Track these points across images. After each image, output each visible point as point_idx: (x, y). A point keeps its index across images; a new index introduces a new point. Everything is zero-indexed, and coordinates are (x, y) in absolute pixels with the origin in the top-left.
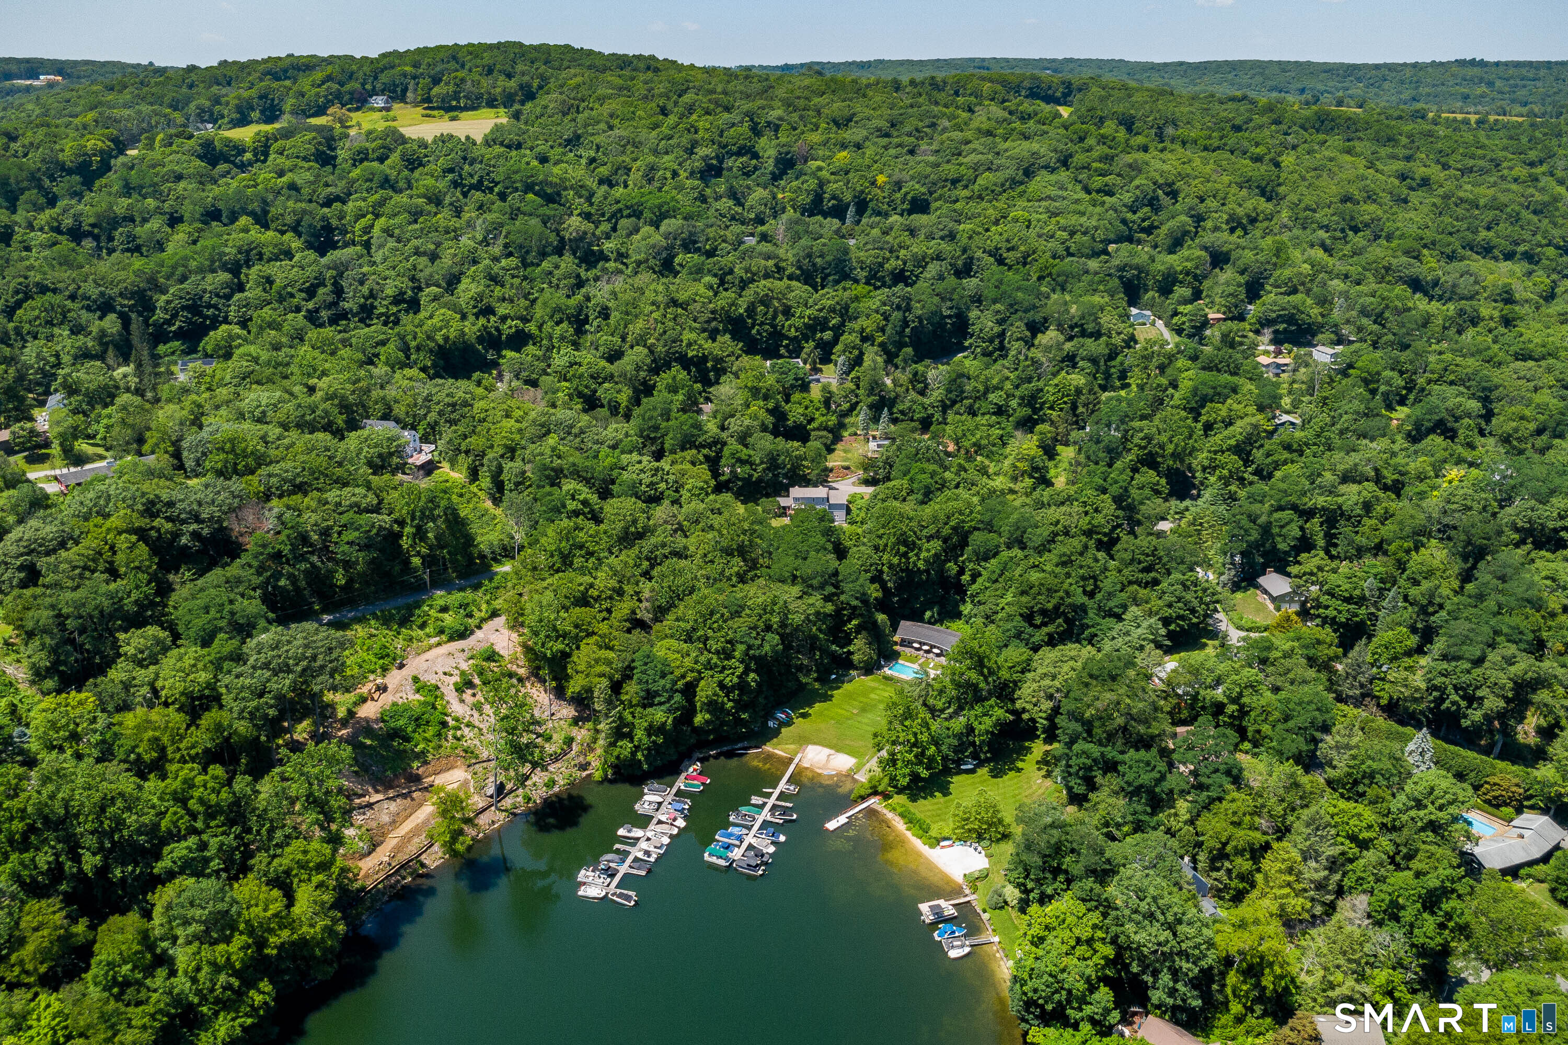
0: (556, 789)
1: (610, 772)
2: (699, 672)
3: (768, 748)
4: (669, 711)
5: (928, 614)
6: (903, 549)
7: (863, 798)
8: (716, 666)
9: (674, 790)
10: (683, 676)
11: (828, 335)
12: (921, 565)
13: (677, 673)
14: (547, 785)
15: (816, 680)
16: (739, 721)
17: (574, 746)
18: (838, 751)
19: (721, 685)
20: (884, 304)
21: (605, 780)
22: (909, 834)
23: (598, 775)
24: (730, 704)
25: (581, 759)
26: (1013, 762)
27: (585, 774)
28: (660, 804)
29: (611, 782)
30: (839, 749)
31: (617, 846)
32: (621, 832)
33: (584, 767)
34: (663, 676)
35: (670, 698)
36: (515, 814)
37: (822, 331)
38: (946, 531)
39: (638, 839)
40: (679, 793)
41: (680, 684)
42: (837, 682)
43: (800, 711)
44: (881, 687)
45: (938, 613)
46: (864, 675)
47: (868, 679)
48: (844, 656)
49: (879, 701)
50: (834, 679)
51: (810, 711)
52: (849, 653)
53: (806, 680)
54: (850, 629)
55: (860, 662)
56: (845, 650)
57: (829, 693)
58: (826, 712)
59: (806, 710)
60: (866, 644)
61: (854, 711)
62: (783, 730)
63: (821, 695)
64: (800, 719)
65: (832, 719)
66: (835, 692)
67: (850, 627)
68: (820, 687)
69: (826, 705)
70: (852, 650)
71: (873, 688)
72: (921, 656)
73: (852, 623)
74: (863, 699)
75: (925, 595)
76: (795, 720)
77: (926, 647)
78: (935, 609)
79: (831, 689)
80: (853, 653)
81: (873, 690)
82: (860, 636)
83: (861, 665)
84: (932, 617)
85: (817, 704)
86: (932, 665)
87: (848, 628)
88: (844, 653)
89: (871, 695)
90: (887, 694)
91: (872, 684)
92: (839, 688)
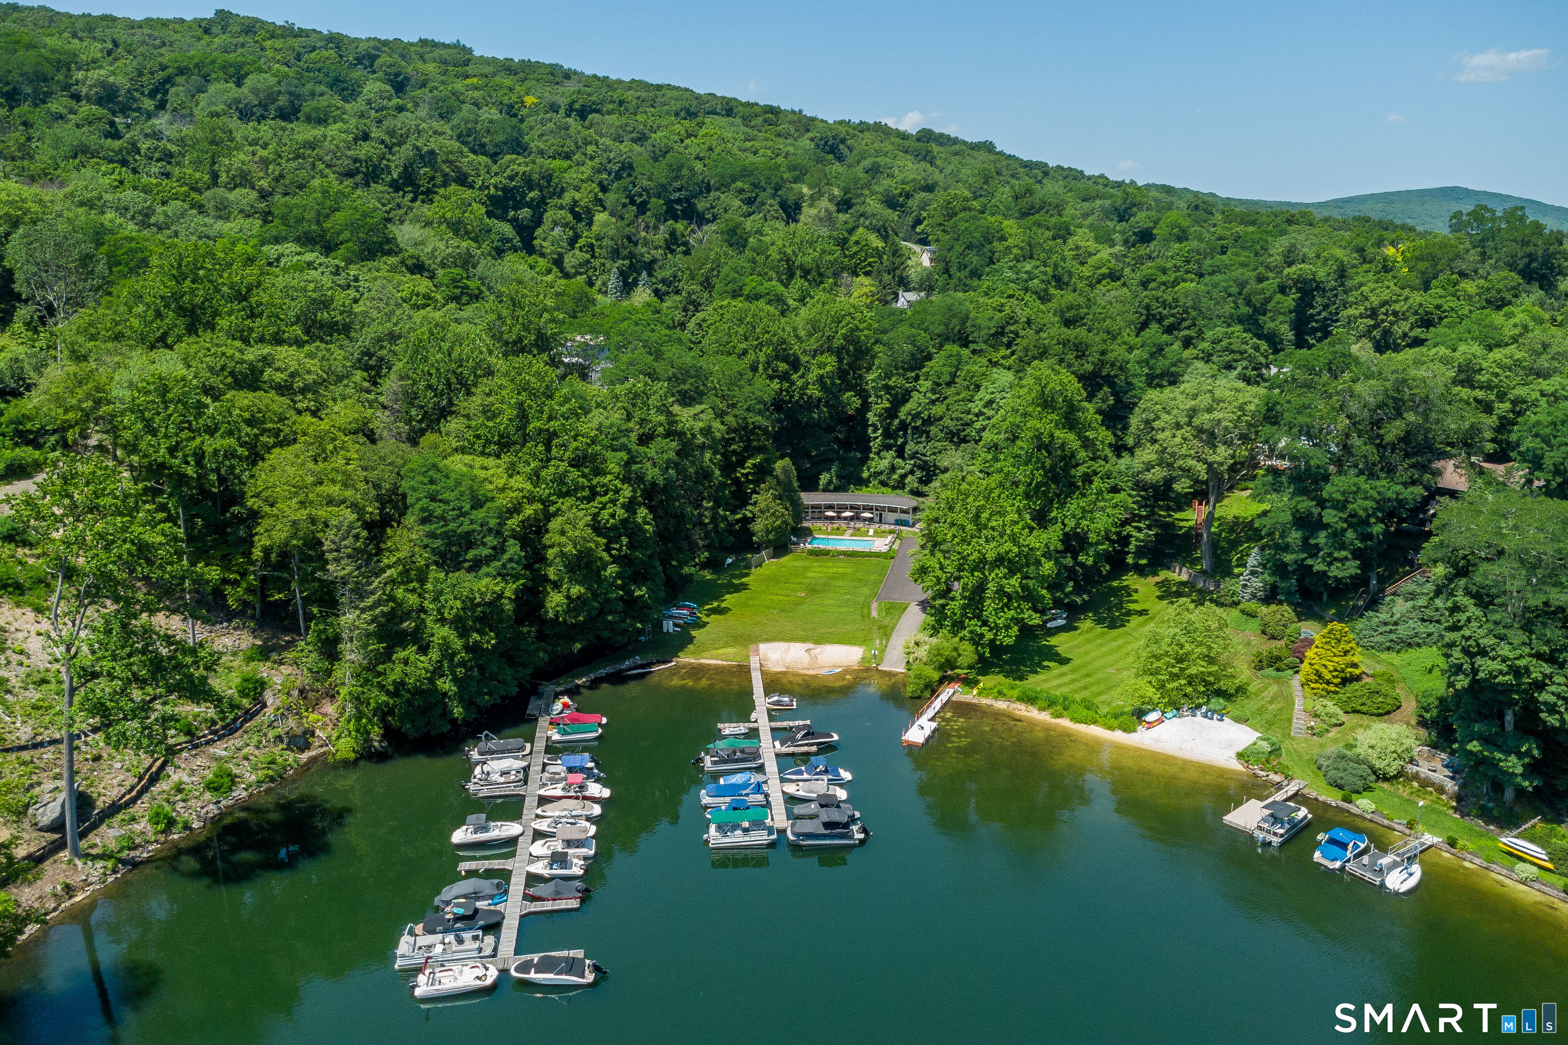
0: (240, 793)
1: (376, 732)
2: (545, 503)
3: (686, 658)
4: (502, 575)
5: (824, 478)
6: (783, 366)
7: (932, 689)
8: (578, 488)
9: (540, 745)
10: (516, 509)
11: (525, 213)
12: (814, 391)
13: (503, 501)
14: (213, 787)
15: (704, 566)
16: (631, 603)
17: (268, 696)
18: (818, 642)
19: (597, 527)
20: (599, 172)
21: (367, 755)
22: (1066, 723)
23: (345, 747)
24: (612, 570)
25: (292, 722)
26: (1119, 606)
27: (304, 757)
28: (526, 770)
29: (380, 757)
30: (820, 640)
31: (464, 866)
32: (459, 836)
33: (300, 742)
34: (477, 504)
35: (499, 550)
36: (134, 864)
37: (515, 208)
38: (838, 342)
39: (512, 841)
40: (553, 750)
41: (513, 523)
42: (738, 568)
43: (707, 607)
44: (815, 564)
45: (838, 476)
46: (774, 557)
47: (784, 560)
48: (737, 527)
49: (830, 578)
50: (729, 565)
51: (723, 605)
52: (746, 521)
53: (686, 570)
54: (746, 475)
55: (768, 532)
56: (738, 516)
57: (736, 582)
58: (751, 602)
59: (715, 604)
60: (775, 497)
61: (798, 594)
62: (693, 633)
63: (723, 585)
64: (713, 616)
65: (769, 608)
66: (744, 580)
67: (745, 471)
68: (714, 577)
69: (744, 594)
70: (750, 515)
71: (805, 568)
72: (844, 526)
73: (750, 463)
74: (800, 580)
75: (817, 447)
76: (705, 619)
77: (848, 514)
78: (834, 470)
79: (736, 577)
80: (753, 519)
81: (806, 569)
82: (762, 486)
83: (771, 537)
84: (830, 482)
85: (727, 596)
86: (871, 532)
87: (743, 474)
88: (738, 521)
89: (809, 574)
90: (834, 570)
91: (798, 564)
92: (747, 575)
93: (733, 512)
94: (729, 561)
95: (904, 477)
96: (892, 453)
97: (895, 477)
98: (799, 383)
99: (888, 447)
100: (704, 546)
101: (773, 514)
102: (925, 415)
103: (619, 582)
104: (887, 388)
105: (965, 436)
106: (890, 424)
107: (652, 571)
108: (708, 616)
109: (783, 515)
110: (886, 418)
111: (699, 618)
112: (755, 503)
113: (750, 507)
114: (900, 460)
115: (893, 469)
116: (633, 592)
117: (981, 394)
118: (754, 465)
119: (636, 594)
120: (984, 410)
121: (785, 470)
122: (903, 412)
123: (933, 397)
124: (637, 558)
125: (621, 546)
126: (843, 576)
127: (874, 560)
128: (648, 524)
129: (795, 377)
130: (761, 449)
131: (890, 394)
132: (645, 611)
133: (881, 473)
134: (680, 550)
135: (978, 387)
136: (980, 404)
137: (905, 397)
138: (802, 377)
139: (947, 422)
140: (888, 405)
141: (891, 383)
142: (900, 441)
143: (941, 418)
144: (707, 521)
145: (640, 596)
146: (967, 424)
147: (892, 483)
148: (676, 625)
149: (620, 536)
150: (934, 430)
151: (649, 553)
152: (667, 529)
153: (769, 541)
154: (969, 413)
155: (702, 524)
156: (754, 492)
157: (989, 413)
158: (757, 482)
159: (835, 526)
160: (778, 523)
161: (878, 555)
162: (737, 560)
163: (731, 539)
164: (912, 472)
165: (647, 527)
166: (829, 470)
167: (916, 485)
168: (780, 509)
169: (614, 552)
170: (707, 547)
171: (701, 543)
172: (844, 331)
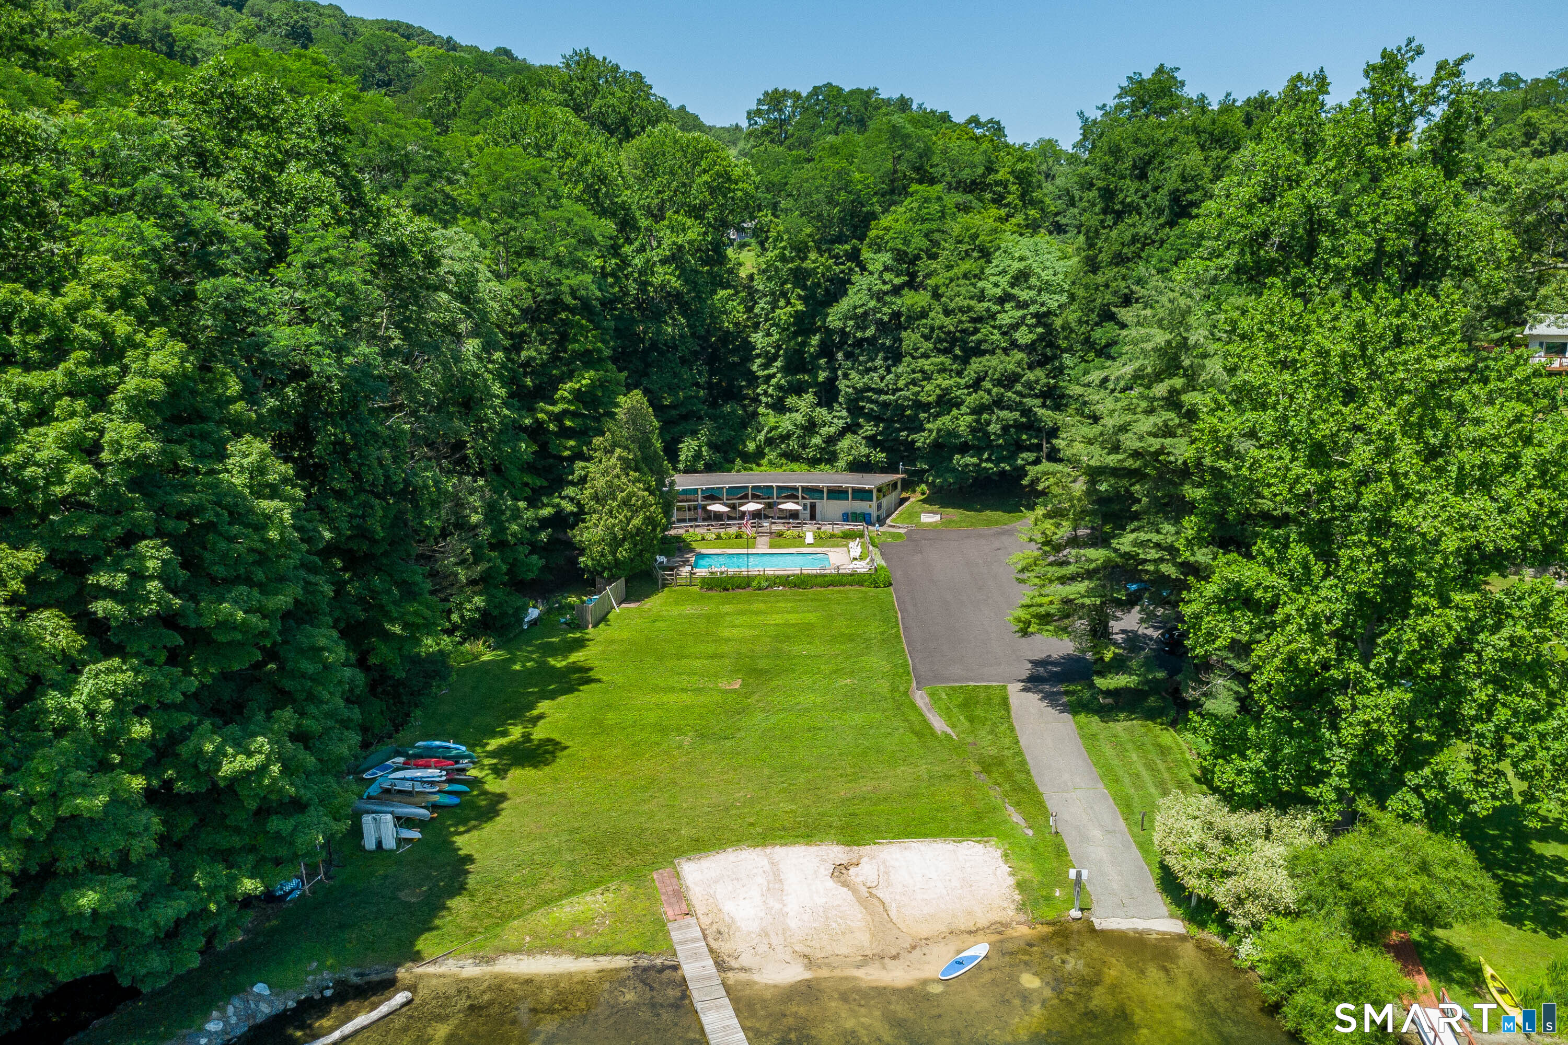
5: (687, 448)
15: (474, 629)
42: (553, 629)
43: (494, 744)
44: (727, 608)
45: (711, 445)
46: (627, 599)
47: (655, 603)
48: (543, 536)
49: (776, 638)
50: (534, 623)
51: (539, 733)
52: (561, 521)
53: (429, 645)
54: (558, 418)
55: (616, 543)
56: (546, 512)
57: (558, 663)
58: (611, 717)
59: (516, 733)
60: (627, 465)
61: (723, 684)
62: (465, 842)
63: (528, 676)
64: (515, 773)
65: (664, 730)
66: (576, 657)
67: (557, 409)
68: (501, 654)
69: (586, 696)
70: (569, 507)
71: (708, 618)
72: (749, 531)
73: (566, 390)
74: (711, 649)
75: (672, 389)
76: (493, 785)
77: (752, 506)
78: (704, 433)
79: (554, 650)
80: (579, 516)
81: (713, 620)
82: (597, 441)
83: (622, 554)
84: (698, 456)
85: (544, 706)
86: (809, 538)
87: (550, 414)
88: (545, 523)
89: (726, 633)
90: (778, 619)
91: (687, 609)
92: (580, 644)
93: (533, 503)
94: (534, 613)
95: (831, 440)
96: (809, 397)
97: (817, 440)
98: (638, 261)
99: (798, 390)
100: (472, 582)
101: (625, 503)
102: (884, 314)
103: (141, 730)
104: (799, 277)
105: (980, 342)
106: (804, 344)
107: (308, 667)
108: (499, 772)
109: (645, 505)
110: (796, 334)
111: (476, 782)
112: (583, 480)
113: (570, 491)
114: (824, 411)
115: (811, 427)
116: (215, 761)
117: (998, 260)
118: (578, 396)
119: (228, 768)
120: (1015, 291)
121: (634, 415)
122: (834, 317)
123: (897, 281)
124: (226, 625)
125: (138, 577)
126: (807, 630)
127: (853, 592)
128: (274, 492)
129: (627, 249)
130: (589, 359)
131: (804, 287)
132: (275, 824)
133: (787, 437)
134: (409, 592)
135: (986, 254)
136: (1004, 281)
137: (838, 288)
138: (642, 249)
139: (937, 317)
140: (800, 307)
141: (808, 264)
142: (822, 376)
143: (924, 314)
144: (475, 518)
145: (246, 776)
146: (979, 319)
147: (810, 453)
148: (403, 822)
149: (130, 539)
150: (910, 338)
151: (282, 601)
152: (363, 534)
153: (617, 562)
154: (981, 297)
155: (462, 525)
156: (579, 456)
157: (1025, 295)
158: (583, 434)
159: (733, 530)
160: (636, 522)
161: (855, 580)
162: (549, 611)
163: (536, 560)
164: (851, 428)
165: (267, 505)
166: (694, 433)
167: (864, 450)
168: (638, 490)
169: (101, 607)
170: (483, 582)
171: (462, 575)
172: (706, 177)
